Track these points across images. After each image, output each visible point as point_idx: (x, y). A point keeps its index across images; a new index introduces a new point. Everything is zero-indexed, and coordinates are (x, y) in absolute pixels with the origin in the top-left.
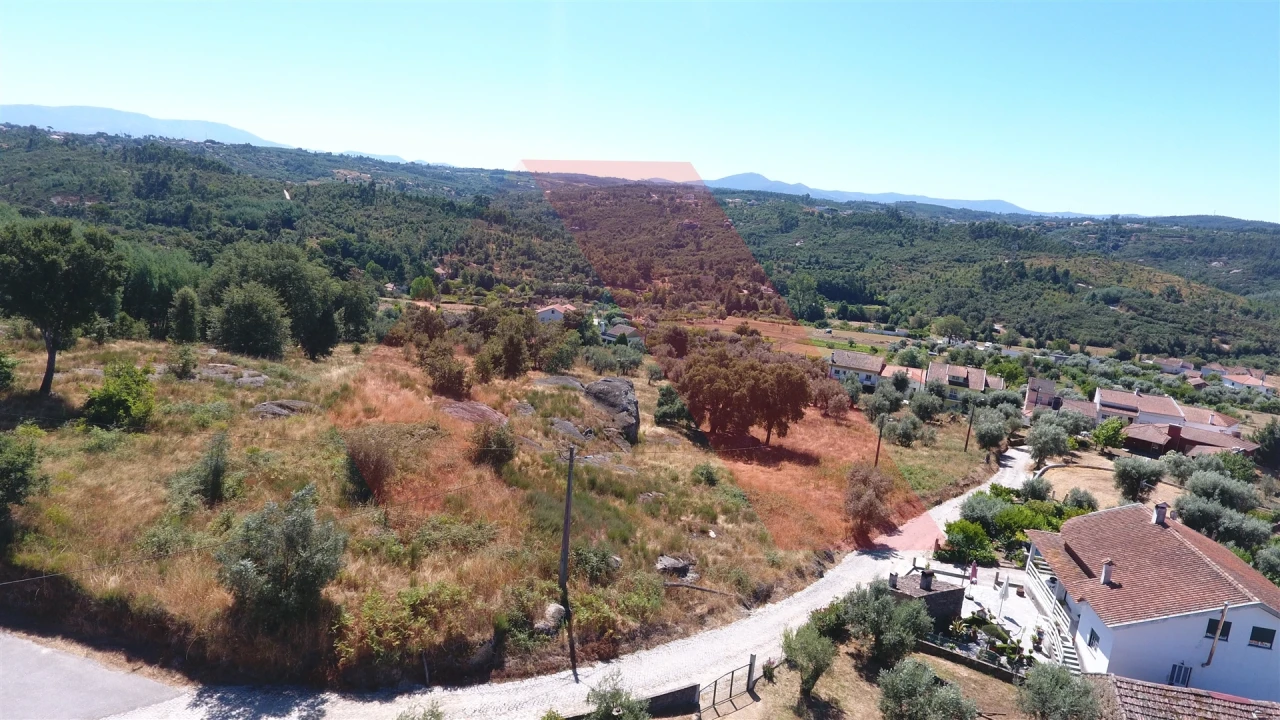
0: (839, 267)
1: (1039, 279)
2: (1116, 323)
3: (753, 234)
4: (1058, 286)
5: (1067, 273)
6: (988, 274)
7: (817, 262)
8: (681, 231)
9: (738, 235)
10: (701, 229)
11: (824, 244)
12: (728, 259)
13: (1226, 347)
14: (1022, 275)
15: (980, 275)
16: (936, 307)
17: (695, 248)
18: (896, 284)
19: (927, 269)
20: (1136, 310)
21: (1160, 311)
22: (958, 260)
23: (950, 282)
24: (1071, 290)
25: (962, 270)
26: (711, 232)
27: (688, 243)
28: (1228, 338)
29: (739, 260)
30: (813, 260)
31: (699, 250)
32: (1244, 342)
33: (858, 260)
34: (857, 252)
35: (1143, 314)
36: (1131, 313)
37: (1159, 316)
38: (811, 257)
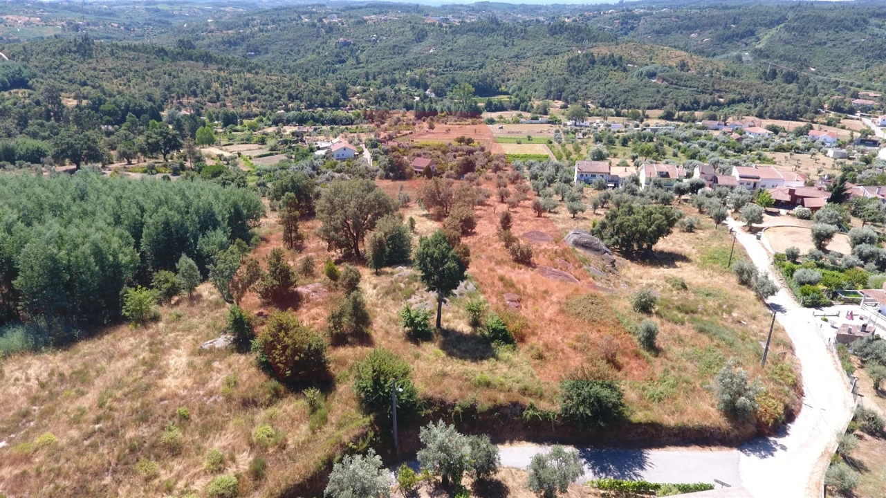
0: (467, 68)
1: (604, 64)
2: (658, 92)
3: (396, 46)
4: (616, 68)
5: (621, 58)
6: (571, 64)
7: (451, 65)
8: (340, 48)
9: (385, 48)
10: (354, 45)
11: (452, 50)
12: (386, 70)
13: (722, 100)
14: (593, 62)
15: (565, 64)
16: (545, 93)
17: (354, 62)
18: (510, 76)
19: (527, 62)
20: (668, 81)
21: (681, 80)
22: (547, 54)
23: (547, 72)
24: (625, 70)
25: (552, 62)
26: (363, 47)
27: (347, 59)
28: (722, 94)
29: (394, 70)
30: (448, 64)
31: (359, 63)
32: (731, 96)
33: (479, 60)
34: (476, 54)
35: (672, 84)
36: (665, 83)
37: (682, 83)
38: (446, 61)
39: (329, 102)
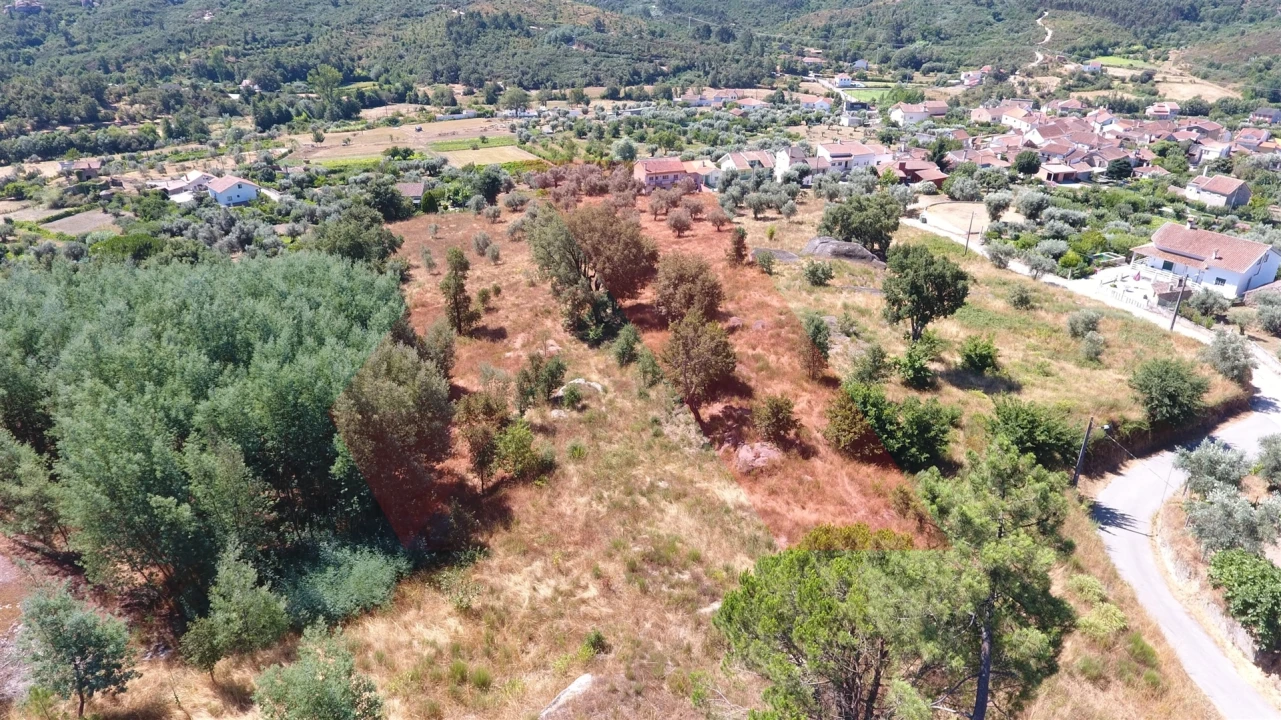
0: (284, 42)
1: (498, 27)
2: (586, 62)
3: (136, 11)
4: (516, 32)
5: (519, 19)
6: (455, 29)
7: (255, 39)
8: (22, 18)
9: (115, 14)
10: (49, 11)
11: (245, 14)
12: (138, 52)
13: (664, 68)
14: (483, 25)
15: (443, 30)
16: (429, 74)
17: (63, 41)
18: (361, 52)
19: (380, 30)
20: (592, 47)
21: (608, 44)
22: (406, 16)
23: (419, 42)
24: (528, 34)
25: (419, 27)
26: (70, 15)
27: (44, 37)
28: (663, 60)
29: (155, 52)
30: (249, 38)
31: (74, 44)
32: (674, 62)
33: (299, 29)
34: (291, 20)
35: (598, 50)
36: (590, 51)
37: (610, 48)
38: (246, 34)
39: (78, 115)
